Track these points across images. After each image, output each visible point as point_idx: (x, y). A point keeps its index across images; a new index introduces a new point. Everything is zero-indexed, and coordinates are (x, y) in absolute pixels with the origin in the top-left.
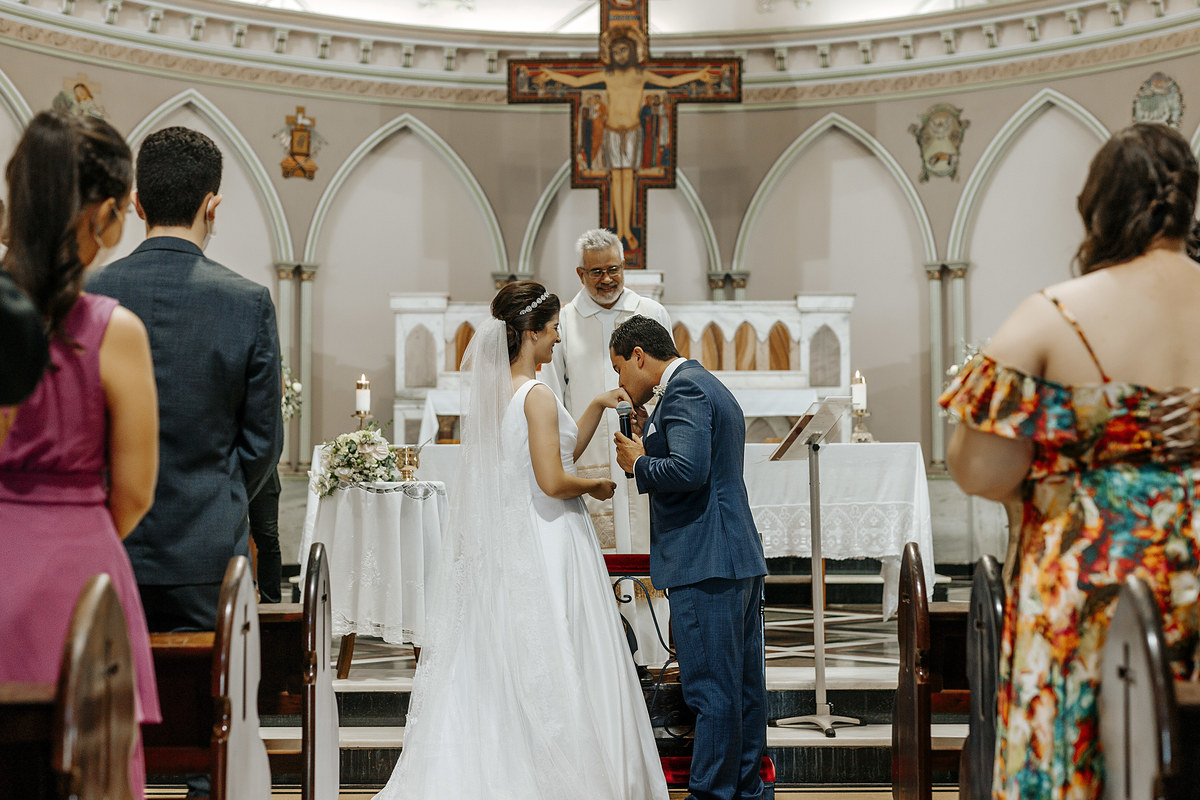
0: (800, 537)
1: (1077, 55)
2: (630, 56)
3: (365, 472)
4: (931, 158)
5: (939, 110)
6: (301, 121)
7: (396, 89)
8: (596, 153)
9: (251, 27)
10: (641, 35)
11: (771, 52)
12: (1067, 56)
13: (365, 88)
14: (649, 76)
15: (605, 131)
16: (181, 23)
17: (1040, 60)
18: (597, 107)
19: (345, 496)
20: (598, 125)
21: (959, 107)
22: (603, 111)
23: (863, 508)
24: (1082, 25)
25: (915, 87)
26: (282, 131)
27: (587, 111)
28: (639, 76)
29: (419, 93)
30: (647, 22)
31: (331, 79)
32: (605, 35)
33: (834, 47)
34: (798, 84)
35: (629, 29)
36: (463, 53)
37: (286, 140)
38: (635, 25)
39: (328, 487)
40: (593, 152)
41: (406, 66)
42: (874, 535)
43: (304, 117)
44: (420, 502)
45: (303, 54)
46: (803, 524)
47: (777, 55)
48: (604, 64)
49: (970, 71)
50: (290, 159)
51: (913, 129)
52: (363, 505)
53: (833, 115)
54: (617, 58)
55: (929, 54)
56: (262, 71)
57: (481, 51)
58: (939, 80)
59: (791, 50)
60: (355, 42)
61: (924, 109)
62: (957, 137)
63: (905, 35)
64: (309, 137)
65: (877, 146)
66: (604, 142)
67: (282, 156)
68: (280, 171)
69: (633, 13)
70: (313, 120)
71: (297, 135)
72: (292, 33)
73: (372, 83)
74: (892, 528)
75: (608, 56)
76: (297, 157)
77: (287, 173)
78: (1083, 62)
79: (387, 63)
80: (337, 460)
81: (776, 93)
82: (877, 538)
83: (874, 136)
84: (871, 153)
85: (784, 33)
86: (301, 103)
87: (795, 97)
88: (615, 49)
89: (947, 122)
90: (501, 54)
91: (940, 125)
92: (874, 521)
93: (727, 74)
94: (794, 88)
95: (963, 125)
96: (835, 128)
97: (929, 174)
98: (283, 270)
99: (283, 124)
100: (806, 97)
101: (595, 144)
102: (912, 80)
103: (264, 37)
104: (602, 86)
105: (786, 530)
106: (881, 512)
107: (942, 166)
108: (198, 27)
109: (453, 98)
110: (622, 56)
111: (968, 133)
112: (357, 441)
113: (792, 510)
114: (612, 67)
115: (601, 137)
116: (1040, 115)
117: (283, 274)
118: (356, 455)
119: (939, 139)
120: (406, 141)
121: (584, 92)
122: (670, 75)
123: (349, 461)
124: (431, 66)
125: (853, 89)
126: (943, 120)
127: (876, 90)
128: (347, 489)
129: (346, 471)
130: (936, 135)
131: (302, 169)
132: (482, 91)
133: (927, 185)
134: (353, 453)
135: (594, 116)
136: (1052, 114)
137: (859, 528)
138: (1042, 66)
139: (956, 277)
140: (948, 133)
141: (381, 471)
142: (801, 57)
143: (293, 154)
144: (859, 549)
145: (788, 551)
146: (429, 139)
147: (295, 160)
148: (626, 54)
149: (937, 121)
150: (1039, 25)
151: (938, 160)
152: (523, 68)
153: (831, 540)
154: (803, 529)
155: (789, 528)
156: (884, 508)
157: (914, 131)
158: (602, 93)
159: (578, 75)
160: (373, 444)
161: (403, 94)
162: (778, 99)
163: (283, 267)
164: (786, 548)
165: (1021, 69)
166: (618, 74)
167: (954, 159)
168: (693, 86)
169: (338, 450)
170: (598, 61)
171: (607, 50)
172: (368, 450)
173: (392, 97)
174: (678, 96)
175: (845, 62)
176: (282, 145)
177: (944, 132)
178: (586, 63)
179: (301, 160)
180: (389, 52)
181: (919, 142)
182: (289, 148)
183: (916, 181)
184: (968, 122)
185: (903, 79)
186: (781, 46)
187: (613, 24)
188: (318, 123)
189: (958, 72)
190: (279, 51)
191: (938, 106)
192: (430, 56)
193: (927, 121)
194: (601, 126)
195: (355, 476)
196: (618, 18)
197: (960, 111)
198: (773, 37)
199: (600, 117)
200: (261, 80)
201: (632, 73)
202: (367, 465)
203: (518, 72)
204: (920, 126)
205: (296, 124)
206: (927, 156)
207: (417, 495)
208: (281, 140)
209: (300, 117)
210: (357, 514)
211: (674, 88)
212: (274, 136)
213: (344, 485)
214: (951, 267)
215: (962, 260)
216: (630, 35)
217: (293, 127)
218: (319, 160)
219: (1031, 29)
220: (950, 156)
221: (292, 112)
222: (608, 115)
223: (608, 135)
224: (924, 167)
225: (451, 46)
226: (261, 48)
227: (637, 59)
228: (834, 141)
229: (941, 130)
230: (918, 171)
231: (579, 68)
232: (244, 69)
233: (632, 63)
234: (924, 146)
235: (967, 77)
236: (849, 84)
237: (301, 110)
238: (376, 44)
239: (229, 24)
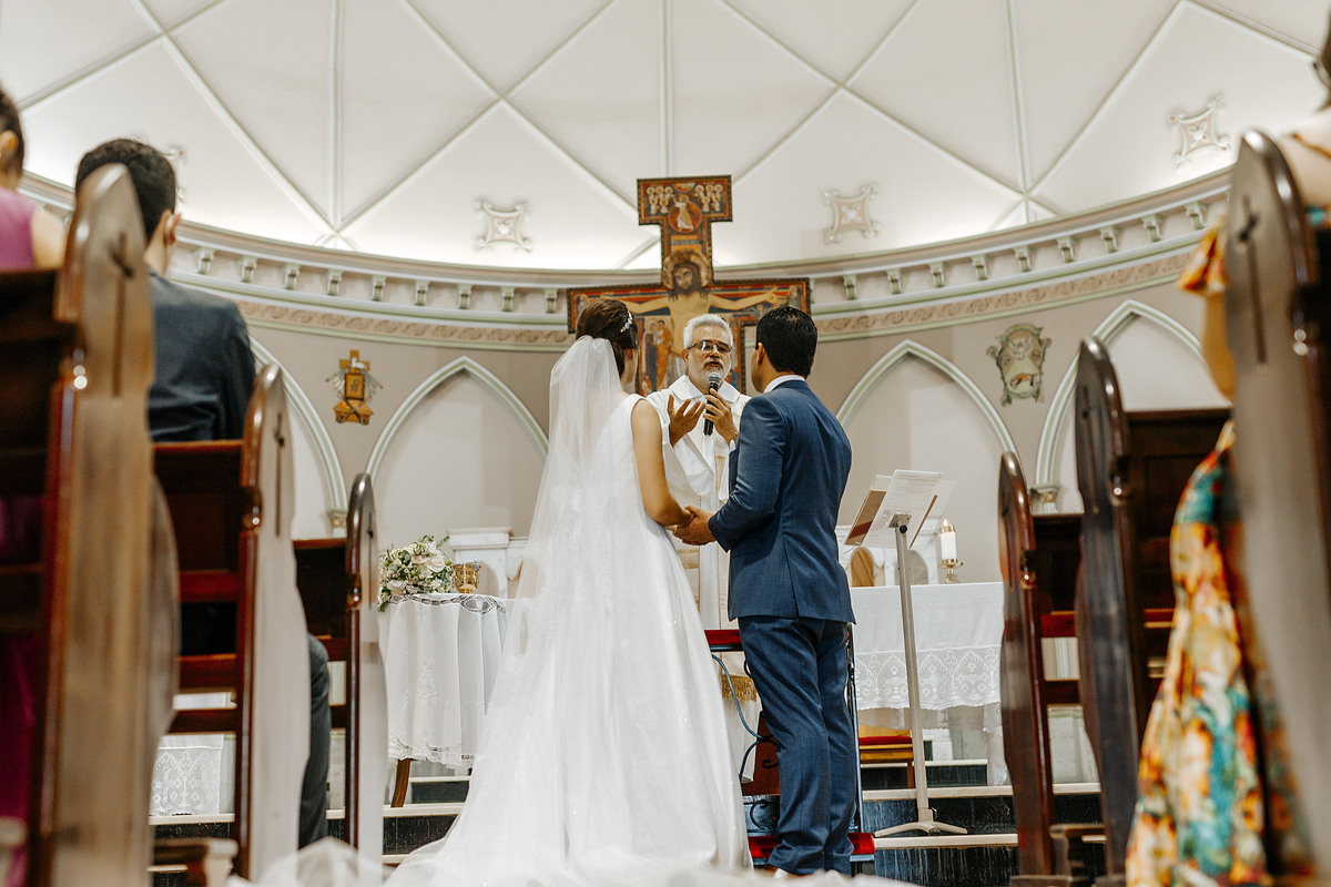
0: (892, 687)
1: (1158, 263)
2: (693, 281)
3: (420, 583)
4: (1013, 380)
5: (1018, 330)
6: (354, 364)
7: (453, 332)
8: (662, 380)
9: (303, 269)
10: (704, 259)
11: (839, 281)
12: (1148, 265)
13: (421, 331)
14: (713, 299)
15: (670, 357)
16: (232, 265)
17: (1120, 271)
18: (661, 333)
19: (398, 610)
20: (662, 351)
21: (1038, 326)
22: (668, 336)
23: (959, 654)
24: (1161, 232)
25: (991, 308)
26: (335, 375)
27: (650, 337)
28: (704, 301)
29: (477, 335)
30: (710, 245)
31: (387, 321)
32: (667, 259)
33: (905, 271)
34: (869, 313)
35: (691, 253)
36: (521, 292)
37: (340, 385)
38: (698, 249)
39: (381, 602)
40: (658, 379)
41: (463, 308)
42: (973, 682)
43: (358, 361)
44: (479, 614)
45: (358, 295)
46: (895, 673)
47: (845, 284)
48: (668, 289)
49: (1048, 288)
50: (344, 404)
51: (992, 351)
52: (418, 618)
53: (907, 342)
54: (680, 283)
55: (1003, 273)
56: (315, 314)
57: (540, 291)
58: (1015, 301)
59: (861, 277)
60: (410, 283)
61: (1002, 329)
62: (1038, 357)
63: (978, 255)
64: (364, 381)
65: (955, 371)
66: (669, 368)
67: (336, 400)
68: (333, 416)
69: (695, 237)
70: (367, 364)
71: (351, 379)
72: (346, 275)
73: (428, 326)
74: (992, 673)
75: (671, 281)
76: (350, 401)
77: (341, 418)
78: (1165, 270)
79: (444, 304)
80: (390, 572)
81: (847, 323)
82: (976, 685)
83: (951, 360)
84: (951, 380)
85: (852, 260)
86: (355, 346)
87: (867, 326)
88: (677, 274)
89: (1027, 341)
90: (560, 292)
91: (1020, 345)
92: (972, 667)
93: (795, 294)
94: (866, 317)
95: (1044, 344)
96: (910, 356)
97: (1011, 396)
98: (336, 518)
99: (337, 368)
100: (878, 325)
101: (660, 371)
102: (988, 301)
103: (317, 279)
104: (665, 311)
105: (876, 680)
106: (979, 658)
107: (1025, 386)
108: (249, 268)
109: (511, 340)
110: (685, 280)
111: (1049, 352)
112: (411, 552)
113: (882, 658)
114: (675, 292)
115: (665, 364)
116: (1124, 328)
117: (337, 522)
118: (410, 566)
119: (1019, 359)
120: (464, 386)
121: (646, 318)
122: (735, 298)
123: (402, 572)
124: (488, 307)
125: (926, 315)
126: (1023, 340)
127: (951, 315)
128: (401, 603)
129: (399, 584)
130: (1017, 356)
131: (355, 413)
132: (542, 332)
133: (1009, 407)
134: (407, 564)
135: (658, 342)
136: (1136, 326)
137: (956, 676)
138: (1123, 277)
139: (1046, 501)
140: (1030, 352)
141: (436, 583)
142: (870, 285)
143: (346, 398)
144: (956, 698)
145: (879, 702)
146: (488, 382)
147: (348, 404)
148: (689, 279)
149: (1017, 342)
150: (1117, 236)
151: (1020, 381)
152: (583, 296)
153: (926, 689)
154: (895, 678)
155: (880, 678)
156: (982, 653)
157: (993, 353)
158: (666, 318)
159: (640, 302)
160: (428, 555)
161: (460, 337)
162: (849, 329)
163: (336, 515)
164: (878, 699)
165: (1101, 282)
166: (681, 298)
167: (1037, 379)
168: (760, 308)
169: (390, 562)
170: (660, 286)
171: (670, 276)
172: (422, 560)
173: (448, 340)
174: (746, 318)
175: (917, 287)
176: (336, 389)
177: (1025, 352)
178: (647, 290)
179: (355, 404)
180: (445, 294)
181: (998, 365)
182: (343, 392)
183: (999, 405)
184: (1049, 341)
185: (978, 301)
186: (849, 273)
187: (674, 249)
188: (372, 366)
189: (1036, 290)
190: (331, 294)
191: (1016, 326)
192: (488, 297)
193: (1005, 342)
194: (666, 352)
195: (409, 588)
196: (680, 242)
197: (1040, 329)
198: (841, 264)
199: (664, 342)
200: (314, 322)
201: (696, 297)
202: (422, 576)
203: (578, 301)
204: (999, 349)
205: (350, 368)
206: (1008, 379)
207: (475, 607)
208: (334, 383)
209: (354, 360)
210: (411, 628)
211: (741, 310)
212: (327, 380)
213: (397, 599)
214: (1040, 491)
215: (1051, 483)
216: (693, 259)
217: (347, 371)
218: (373, 405)
219: (1108, 239)
220: (1033, 376)
221: (347, 357)
222: (672, 341)
223: (674, 361)
224: (1006, 389)
225: (508, 286)
226: (314, 290)
227: (701, 283)
228: (910, 370)
229: (1021, 350)
230: (1000, 393)
231: (641, 294)
232: (297, 312)
233: (696, 287)
234: (1005, 368)
235: (1044, 295)
236: (922, 310)
237: (354, 354)
238: (432, 285)
239: (281, 266)
